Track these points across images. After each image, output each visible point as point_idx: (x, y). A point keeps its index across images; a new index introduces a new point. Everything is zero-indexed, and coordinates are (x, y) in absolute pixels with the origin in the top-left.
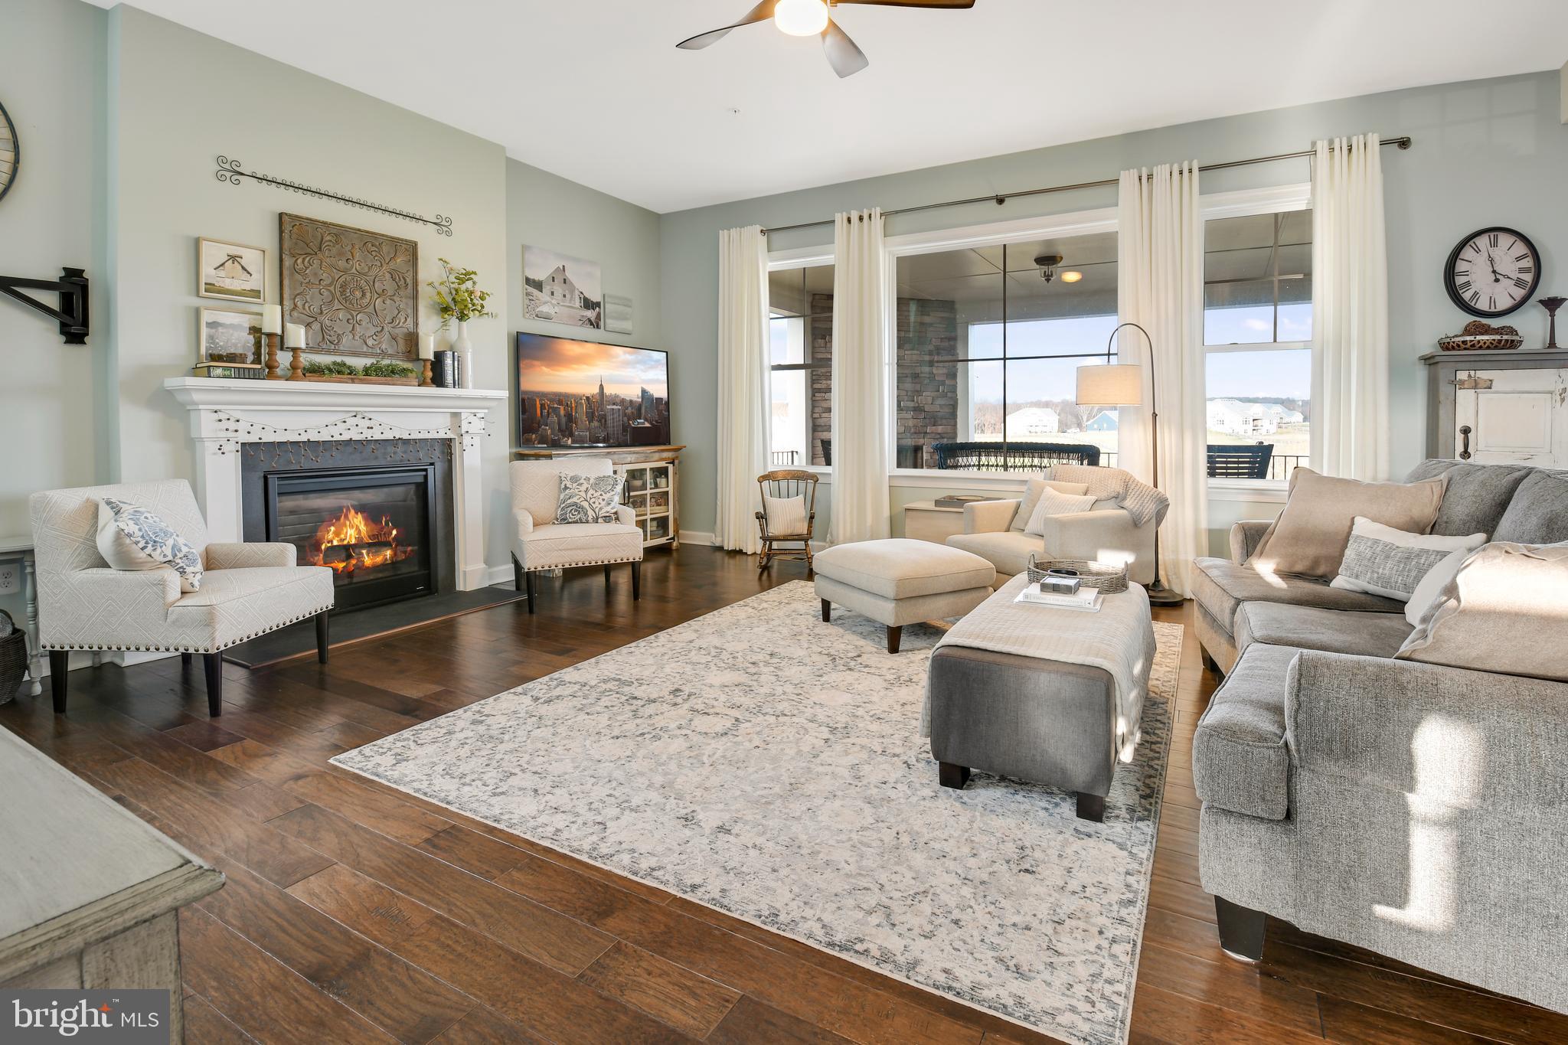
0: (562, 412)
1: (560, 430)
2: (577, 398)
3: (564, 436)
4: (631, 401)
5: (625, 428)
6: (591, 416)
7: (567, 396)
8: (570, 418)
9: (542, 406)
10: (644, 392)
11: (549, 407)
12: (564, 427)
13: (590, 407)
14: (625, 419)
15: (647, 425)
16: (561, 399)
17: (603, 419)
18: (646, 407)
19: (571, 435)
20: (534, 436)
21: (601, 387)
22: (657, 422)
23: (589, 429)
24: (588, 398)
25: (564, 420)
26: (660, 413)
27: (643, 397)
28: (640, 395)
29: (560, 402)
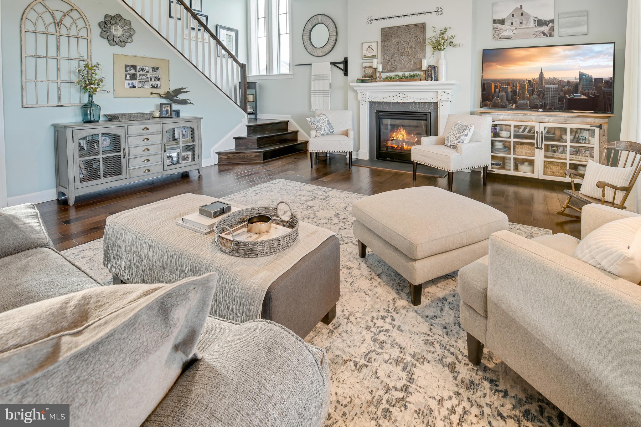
0: (509, 90)
1: (507, 100)
2: (521, 82)
3: (510, 103)
4: (568, 82)
5: (560, 100)
6: (531, 92)
7: (514, 81)
8: (515, 93)
9: (496, 87)
10: (582, 75)
11: (500, 87)
12: (510, 98)
13: (531, 87)
14: (562, 94)
15: (583, 97)
16: (509, 82)
17: (542, 94)
18: (583, 86)
19: (515, 102)
20: (489, 103)
21: (541, 74)
22: (594, 95)
23: (529, 100)
24: (530, 81)
25: (510, 94)
26: (598, 89)
27: (580, 79)
28: (578, 76)
29: (508, 84)
